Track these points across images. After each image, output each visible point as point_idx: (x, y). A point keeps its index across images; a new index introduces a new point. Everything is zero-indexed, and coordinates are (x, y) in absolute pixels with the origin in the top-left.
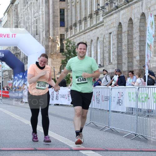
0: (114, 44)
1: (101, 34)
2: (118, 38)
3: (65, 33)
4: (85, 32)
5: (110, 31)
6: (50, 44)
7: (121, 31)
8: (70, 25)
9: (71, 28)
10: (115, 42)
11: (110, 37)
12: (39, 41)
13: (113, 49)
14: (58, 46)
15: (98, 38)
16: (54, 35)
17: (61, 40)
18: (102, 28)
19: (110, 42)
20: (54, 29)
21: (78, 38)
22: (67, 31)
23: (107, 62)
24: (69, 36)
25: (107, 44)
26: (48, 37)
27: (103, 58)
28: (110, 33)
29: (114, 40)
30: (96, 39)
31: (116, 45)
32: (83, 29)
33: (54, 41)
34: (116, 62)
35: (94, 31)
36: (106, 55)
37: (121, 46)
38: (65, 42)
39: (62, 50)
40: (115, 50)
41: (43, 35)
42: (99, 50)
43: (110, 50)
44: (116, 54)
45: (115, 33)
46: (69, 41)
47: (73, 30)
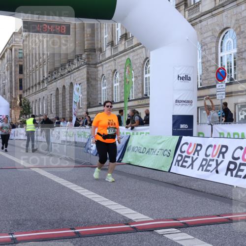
0: (54, 101)
1: (46, 95)
2: (56, 97)
3: (22, 94)
4: (35, 93)
5: (51, 93)
6: (13, 101)
7: (58, 93)
8: (26, 89)
9: (27, 91)
10: (55, 100)
11: (51, 97)
12: (6, 99)
13: (53, 104)
14: (18, 102)
15: (44, 97)
16: (15, 95)
17: (20, 98)
18: (46, 91)
19: (51, 100)
20: (15, 92)
21: (31, 97)
22: (24, 92)
23: (49, 113)
24: (25, 96)
25: (50, 101)
26: (11, 96)
27: (47, 110)
28: (51, 94)
29: (54, 99)
30: (42, 97)
31: (55, 102)
32: (34, 91)
33: (15, 99)
34: (55, 112)
35: (41, 93)
36: (49, 108)
37: (58, 103)
38: (22, 100)
39: (21, 104)
40: (55, 105)
41: (8, 95)
42: (44, 105)
43: (51, 105)
44: (55, 107)
45: (54, 94)
46: (25, 99)
47: (28, 92)
